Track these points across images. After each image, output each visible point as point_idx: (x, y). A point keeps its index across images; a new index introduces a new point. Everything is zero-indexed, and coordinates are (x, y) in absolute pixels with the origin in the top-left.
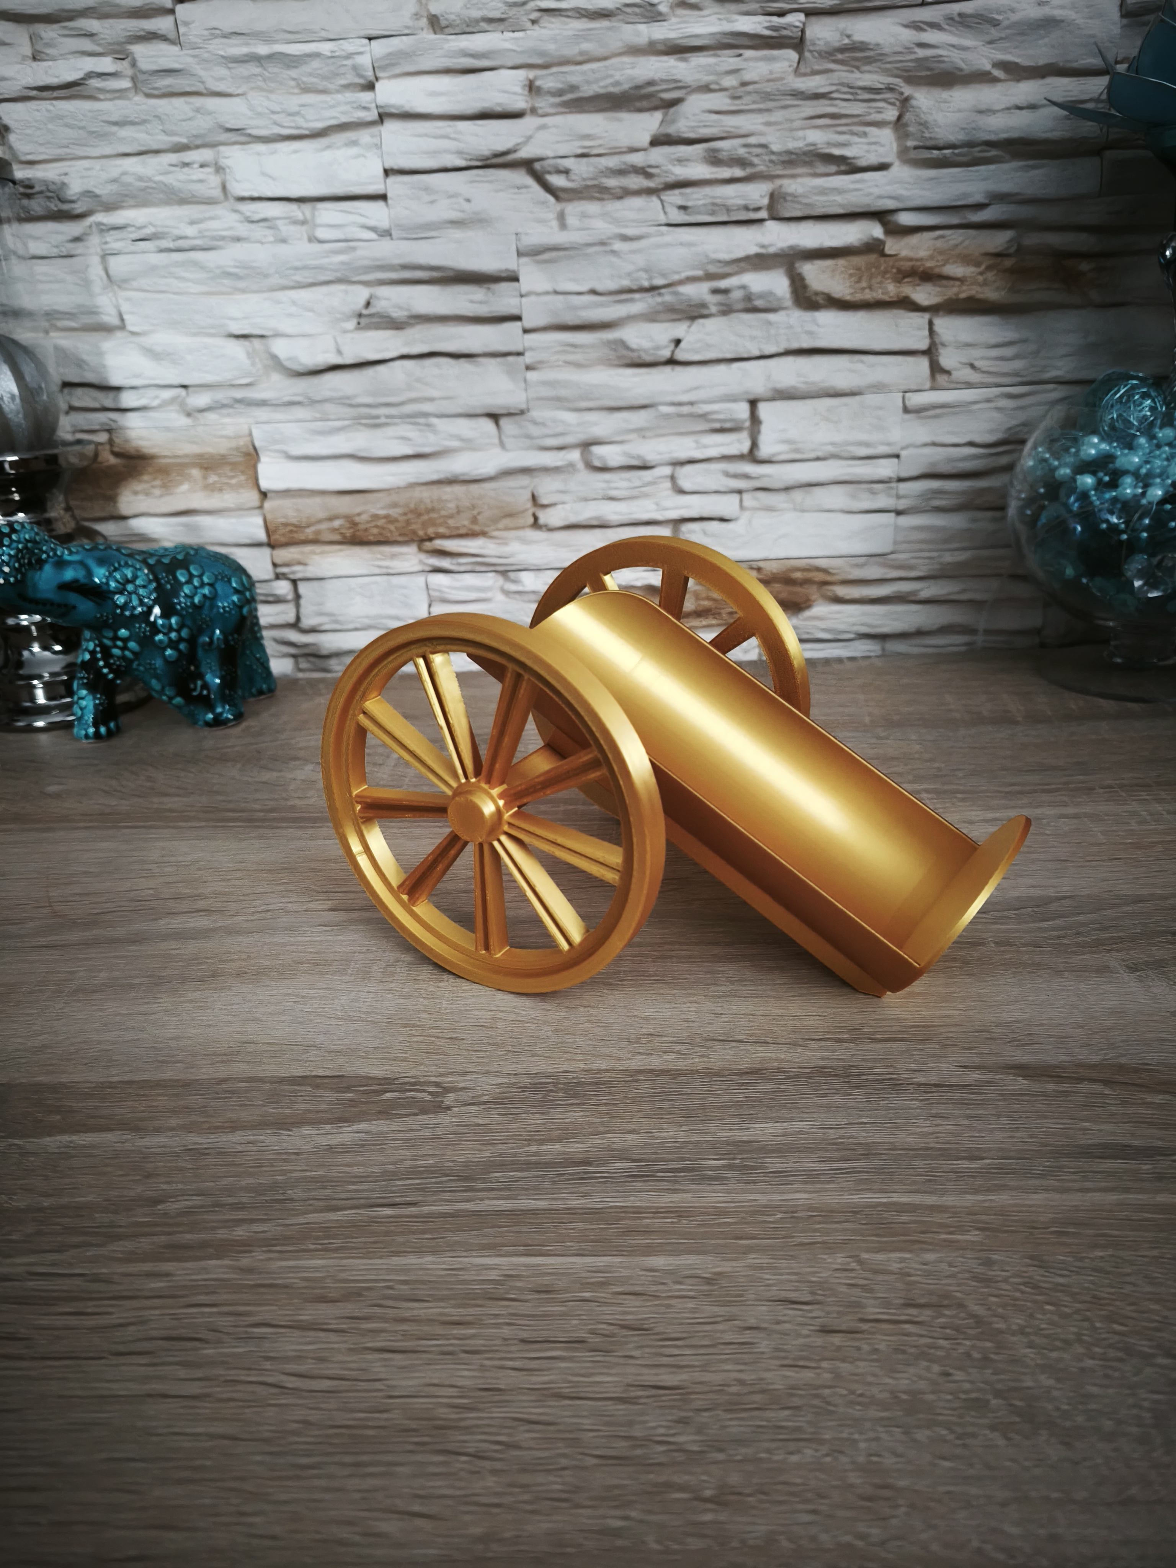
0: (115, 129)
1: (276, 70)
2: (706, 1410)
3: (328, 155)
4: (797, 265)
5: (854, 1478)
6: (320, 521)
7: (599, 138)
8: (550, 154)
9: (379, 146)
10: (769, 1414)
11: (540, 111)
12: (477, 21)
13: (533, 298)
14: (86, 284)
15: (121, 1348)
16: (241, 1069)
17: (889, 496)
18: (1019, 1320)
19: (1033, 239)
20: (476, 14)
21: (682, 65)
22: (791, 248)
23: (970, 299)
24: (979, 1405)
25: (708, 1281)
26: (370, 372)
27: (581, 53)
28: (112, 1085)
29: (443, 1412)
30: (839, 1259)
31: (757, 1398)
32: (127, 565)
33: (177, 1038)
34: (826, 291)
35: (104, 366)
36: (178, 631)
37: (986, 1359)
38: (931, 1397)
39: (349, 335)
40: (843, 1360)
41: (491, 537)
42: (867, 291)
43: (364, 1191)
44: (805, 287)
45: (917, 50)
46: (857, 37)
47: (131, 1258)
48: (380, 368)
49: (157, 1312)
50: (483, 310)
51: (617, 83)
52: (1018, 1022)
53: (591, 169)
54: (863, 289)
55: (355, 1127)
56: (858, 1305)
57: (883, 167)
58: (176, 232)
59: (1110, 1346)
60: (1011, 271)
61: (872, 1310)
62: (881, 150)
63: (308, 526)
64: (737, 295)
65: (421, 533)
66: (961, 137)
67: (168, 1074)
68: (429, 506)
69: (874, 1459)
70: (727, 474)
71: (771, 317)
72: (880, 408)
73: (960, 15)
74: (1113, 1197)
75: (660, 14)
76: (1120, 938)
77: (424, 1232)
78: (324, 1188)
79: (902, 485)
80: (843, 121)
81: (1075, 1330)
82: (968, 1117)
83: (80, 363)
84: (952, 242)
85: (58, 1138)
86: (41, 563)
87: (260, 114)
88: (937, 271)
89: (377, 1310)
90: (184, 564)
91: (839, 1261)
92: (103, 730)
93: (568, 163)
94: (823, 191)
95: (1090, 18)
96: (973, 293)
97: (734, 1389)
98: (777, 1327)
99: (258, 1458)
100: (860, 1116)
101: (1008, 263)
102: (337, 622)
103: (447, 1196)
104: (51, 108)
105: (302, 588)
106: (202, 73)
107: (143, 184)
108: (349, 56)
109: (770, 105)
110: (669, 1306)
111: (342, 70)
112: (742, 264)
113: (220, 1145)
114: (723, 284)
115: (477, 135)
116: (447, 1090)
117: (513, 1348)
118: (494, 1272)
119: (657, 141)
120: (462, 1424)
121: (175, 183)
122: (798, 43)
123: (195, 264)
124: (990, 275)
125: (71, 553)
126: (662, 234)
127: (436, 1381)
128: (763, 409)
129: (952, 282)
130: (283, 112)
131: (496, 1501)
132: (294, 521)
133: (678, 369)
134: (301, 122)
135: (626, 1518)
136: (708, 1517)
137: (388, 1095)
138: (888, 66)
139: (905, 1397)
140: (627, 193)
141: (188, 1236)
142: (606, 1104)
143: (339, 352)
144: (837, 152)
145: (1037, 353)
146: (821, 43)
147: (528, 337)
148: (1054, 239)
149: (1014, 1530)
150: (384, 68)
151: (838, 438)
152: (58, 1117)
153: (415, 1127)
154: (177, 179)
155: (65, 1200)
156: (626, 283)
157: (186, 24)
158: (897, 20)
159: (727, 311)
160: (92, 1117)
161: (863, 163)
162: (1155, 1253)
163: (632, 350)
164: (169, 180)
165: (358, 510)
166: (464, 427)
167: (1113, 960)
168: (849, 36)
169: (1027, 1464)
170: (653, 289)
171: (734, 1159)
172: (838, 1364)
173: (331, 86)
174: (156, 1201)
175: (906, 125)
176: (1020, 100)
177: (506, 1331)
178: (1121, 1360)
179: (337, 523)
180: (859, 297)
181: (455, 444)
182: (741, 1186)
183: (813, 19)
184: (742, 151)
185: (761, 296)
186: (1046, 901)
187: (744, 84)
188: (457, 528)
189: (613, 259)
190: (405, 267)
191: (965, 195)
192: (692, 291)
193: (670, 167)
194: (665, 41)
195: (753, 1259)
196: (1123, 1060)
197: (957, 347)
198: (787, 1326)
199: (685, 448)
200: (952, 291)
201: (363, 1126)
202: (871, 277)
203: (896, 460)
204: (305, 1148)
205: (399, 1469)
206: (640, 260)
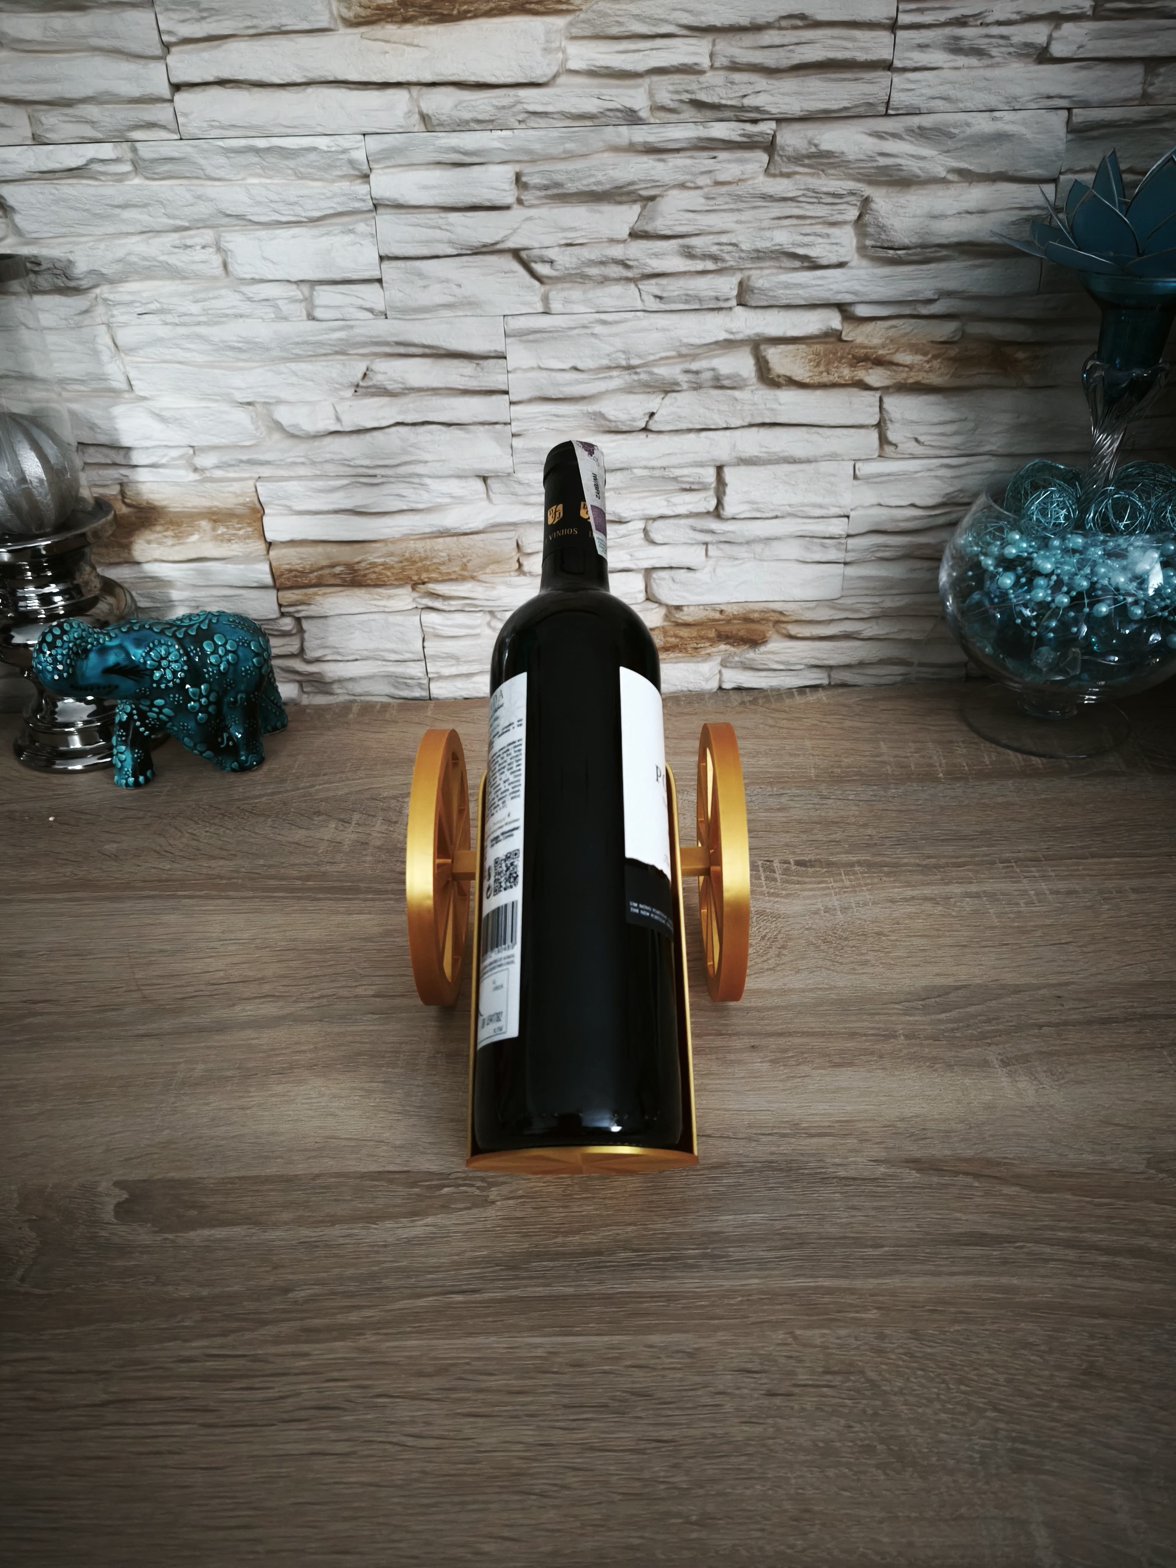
0: (117, 211)
1: (274, 160)
2: (691, 1458)
3: (326, 242)
4: (762, 347)
5: (787, 1505)
6: (322, 568)
7: (581, 229)
8: (536, 245)
9: (375, 236)
10: (734, 1460)
11: (526, 203)
12: (467, 122)
13: (519, 375)
14: (95, 353)
15: (286, 1416)
16: (330, 1164)
17: (839, 550)
18: (899, 1383)
19: (976, 329)
20: (467, 116)
21: (661, 165)
22: (757, 335)
23: (917, 383)
24: (869, 1450)
25: (691, 1355)
26: (368, 437)
27: (565, 152)
28: (231, 1181)
29: (517, 1463)
30: (780, 1335)
31: (726, 1448)
32: (160, 644)
33: (273, 1133)
34: (788, 374)
35: (116, 430)
36: (207, 697)
37: (876, 1414)
38: (838, 1444)
39: (348, 403)
40: (781, 1417)
41: (479, 581)
42: (825, 374)
43: (439, 1279)
44: (769, 370)
45: (879, 158)
46: (825, 147)
47: (277, 1341)
48: (376, 434)
49: (305, 1386)
50: (473, 384)
51: (599, 183)
52: (917, 1116)
53: (574, 260)
54: (822, 373)
55: (424, 1222)
56: (792, 1373)
57: (841, 265)
58: (182, 309)
59: (958, 1403)
60: (954, 359)
61: (803, 1377)
62: (842, 251)
63: (312, 572)
64: (708, 375)
65: (415, 578)
66: (915, 240)
67: (271, 1170)
68: (423, 555)
69: (801, 1491)
70: (694, 529)
71: (737, 393)
72: (834, 475)
73: (919, 128)
74: (971, 1279)
75: (640, 119)
76: (998, 1030)
77: (486, 1316)
78: (409, 1277)
79: (850, 541)
80: (808, 221)
81: (935, 1390)
82: (874, 1208)
83: (92, 427)
84: (902, 332)
85: (200, 1232)
86: (86, 652)
87: (259, 203)
88: (888, 358)
89: (461, 1382)
90: (208, 635)
91: (781, 1336)
92: (141, 779)
93: (551, 254)
94: (787, 286)
95: (1038, 133)
96: (920, 378)
97: (708, 1441)
98: (737, 1392)
99: (396, 1500)
100: (798, 1208)
101: (953, 352)
102: (339, 654)
103: (500, 1284)
104: (54, 191)
105: (305, 625)
106: (202, 162)
107: (146, 263)
108: (345, 151)
109: (742, 205)
110: (664, 1376)
111: (338, 164)
112: (712, 347)
113: (325, 1238)
114: (695, 366)
115: (466, 227)
116: (491, 1185)
117: (559, 1412)
118: (540, 1350)
119: (634, 235)
120: (531, 1471)
121: (179, 264)
122: (770, 146)
123: (200, 337)
124: (936, 363)
125: (111, 638)
126: (639, 319)
127: (508, 1439)
128: (729, 475)
129: (901, 368)
130: (283, 201)
131: (559, 1527)
132: (298, 567)
133: (651, 436)
134: (298, 210)
135: (642, 1537)
136: (694, 1535)
137: (446, 1190)
138: (851, 171)
139: (821, 1444)
140: (605, 280)
141: (316, 1321)
142: (611, 1198)
143: (338, 419)
144: (801, 251)
145: (974, 430)
146: (790, 149)
147: (513, 408)
148: (996, 330)
149: (886, 1540)
150: (377, 161)
151: (795, 499)
152: (196, 1213)
153: (469, 1220)
154: (179, 260)
155: (217, 1290)
156: (605, 362)
157: (185, 115)
158: (861, 129)
159: (697, 387)
160: (224, 1212)
161: (824, 262)
162: (995, 1327)
163: (610, 421)
164: (173, 260)
165: (357, 560)
166: (455, 487)
167: (992, 1055)
168: (816, 146)
169: (898, 1492)
170: (629, 368)
171: (706, 1248)
172: (778, 1420)
173: (327, 176)
174: (286, 1290)
175: (865, 225)
176: (972, 205)
177: (553, 1398)
178: (963, 1414)
179: (338, 570)
180: (816, 380)
181: (447, 500)
182: (712, 1273)
183: (784, 124)
184: (714, 249)
185: (728, 377)
186: (946, 991)
187: (718, 183)
188: (449, 574)
189: (593, 340)
190: (399, 344)
191: (915, 292)
192: (663, 372)
193: (648, 261)
194: (646, 143)
195: (721, 1336)
196: (990, 1155)
197: (904, 424)
198: (745, 1391)
199: (657, 505)
200: (901, 376)
201: (430, 1220)
202: (829, 363)
203: (846, 519)
204: (390, 1240)
205: (492, 1506)
206: (619, 343)
